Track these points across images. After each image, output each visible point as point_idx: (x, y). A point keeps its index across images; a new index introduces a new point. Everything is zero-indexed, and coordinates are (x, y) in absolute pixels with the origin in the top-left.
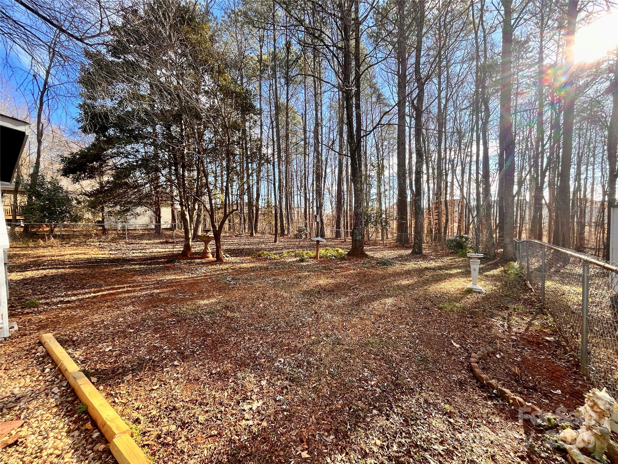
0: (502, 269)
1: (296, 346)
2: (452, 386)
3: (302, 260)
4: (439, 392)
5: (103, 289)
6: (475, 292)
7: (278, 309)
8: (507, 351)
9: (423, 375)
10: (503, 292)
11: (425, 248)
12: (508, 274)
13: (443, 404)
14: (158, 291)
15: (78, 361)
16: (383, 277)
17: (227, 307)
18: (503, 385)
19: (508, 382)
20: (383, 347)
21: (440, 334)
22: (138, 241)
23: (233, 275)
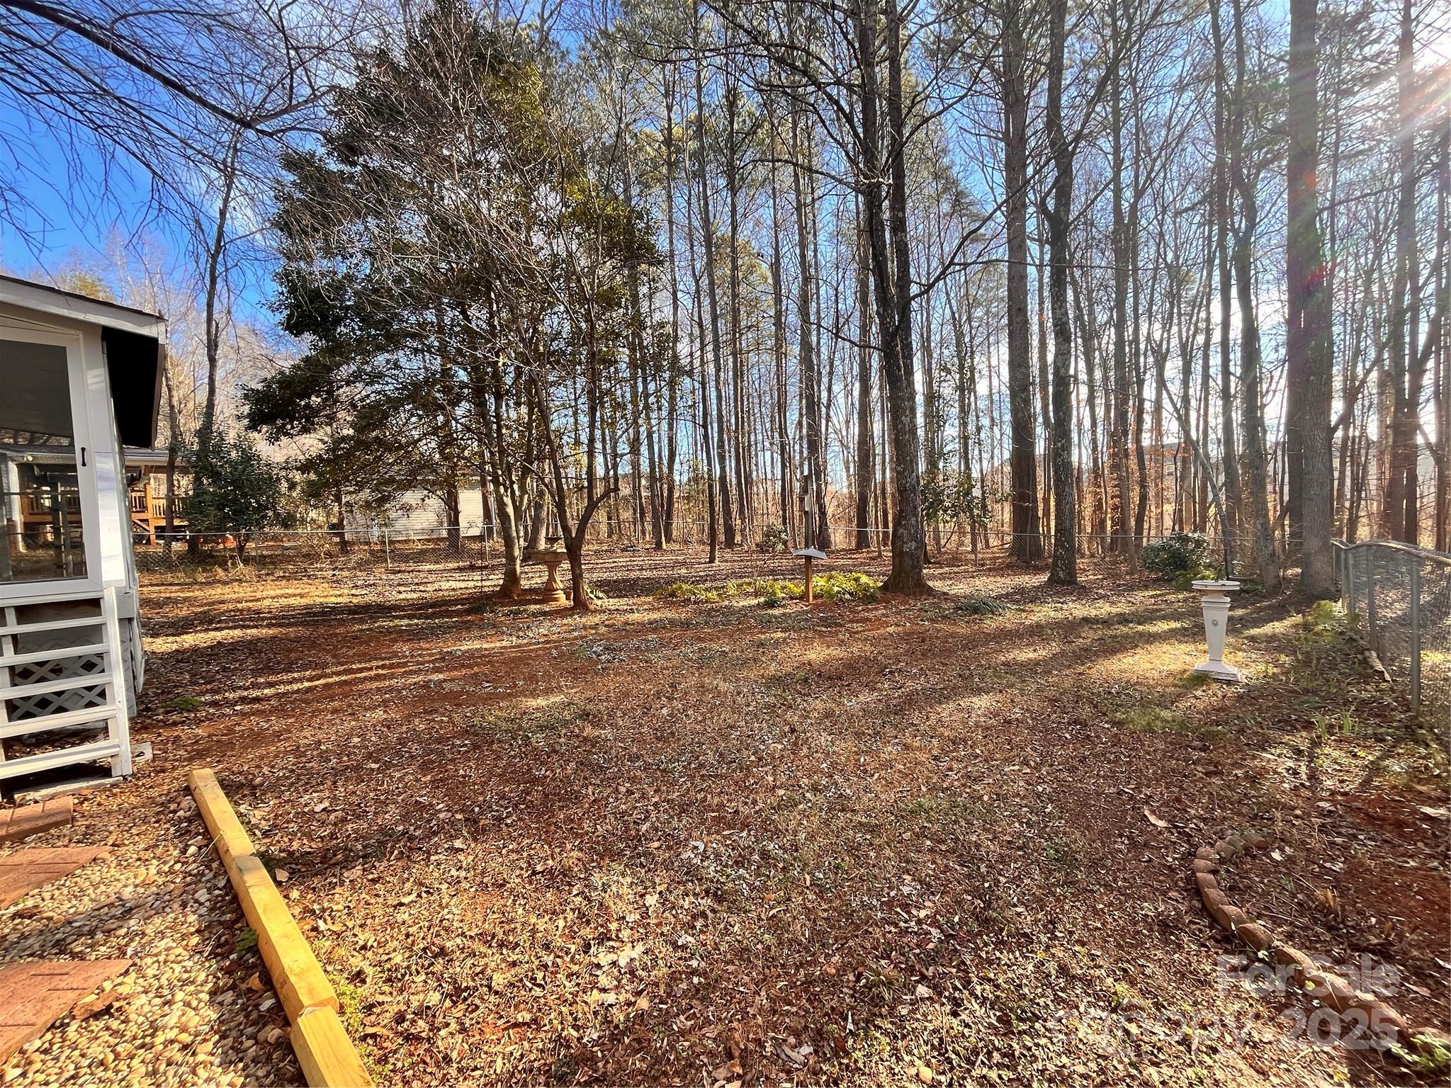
0: (1298, 619)
1: (737, 812)
2: (1138, 932)
3: (771, 604)
4: (1102, 948)
5: (328, 671)
6: (1216, 680)
7: (704, 720)
8: (1304, 843)
9: (1058, 900)
10: (1297, 681)
11: (1084, 570)
12: (1316, 634)
13: (1109, 981)
14: (441, 676)
15: (257, 832)
16: (971, 643)
17: (585, 715)
18: (1290, 937)
19: (1305, 928)
20: (955, 822)
21: (1112, 790)
22: (412, 566)
23: (608, 639)
